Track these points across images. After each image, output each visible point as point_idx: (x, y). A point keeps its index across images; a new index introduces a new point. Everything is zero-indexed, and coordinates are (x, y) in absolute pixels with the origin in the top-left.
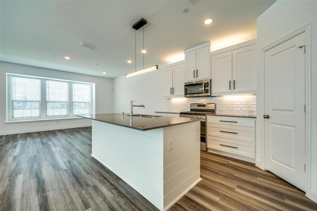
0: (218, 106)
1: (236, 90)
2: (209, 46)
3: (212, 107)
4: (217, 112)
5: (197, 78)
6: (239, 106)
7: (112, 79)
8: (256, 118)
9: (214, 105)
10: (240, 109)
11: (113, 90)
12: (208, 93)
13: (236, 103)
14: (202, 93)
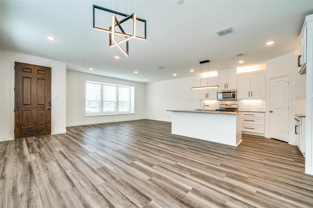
0: (239, 106)
1: (252, 97)
2: (236, 70)
3: (235, 106)
4: (239, 110)
5: (227, 89)
6: (258, 106)
7: (145, 84)
8: (265, 112)
9: (237, 105)
10: (254, 108)
11: (145, 92)
12: (235, 98)
13: (251, 104)
14: (231, 98)
